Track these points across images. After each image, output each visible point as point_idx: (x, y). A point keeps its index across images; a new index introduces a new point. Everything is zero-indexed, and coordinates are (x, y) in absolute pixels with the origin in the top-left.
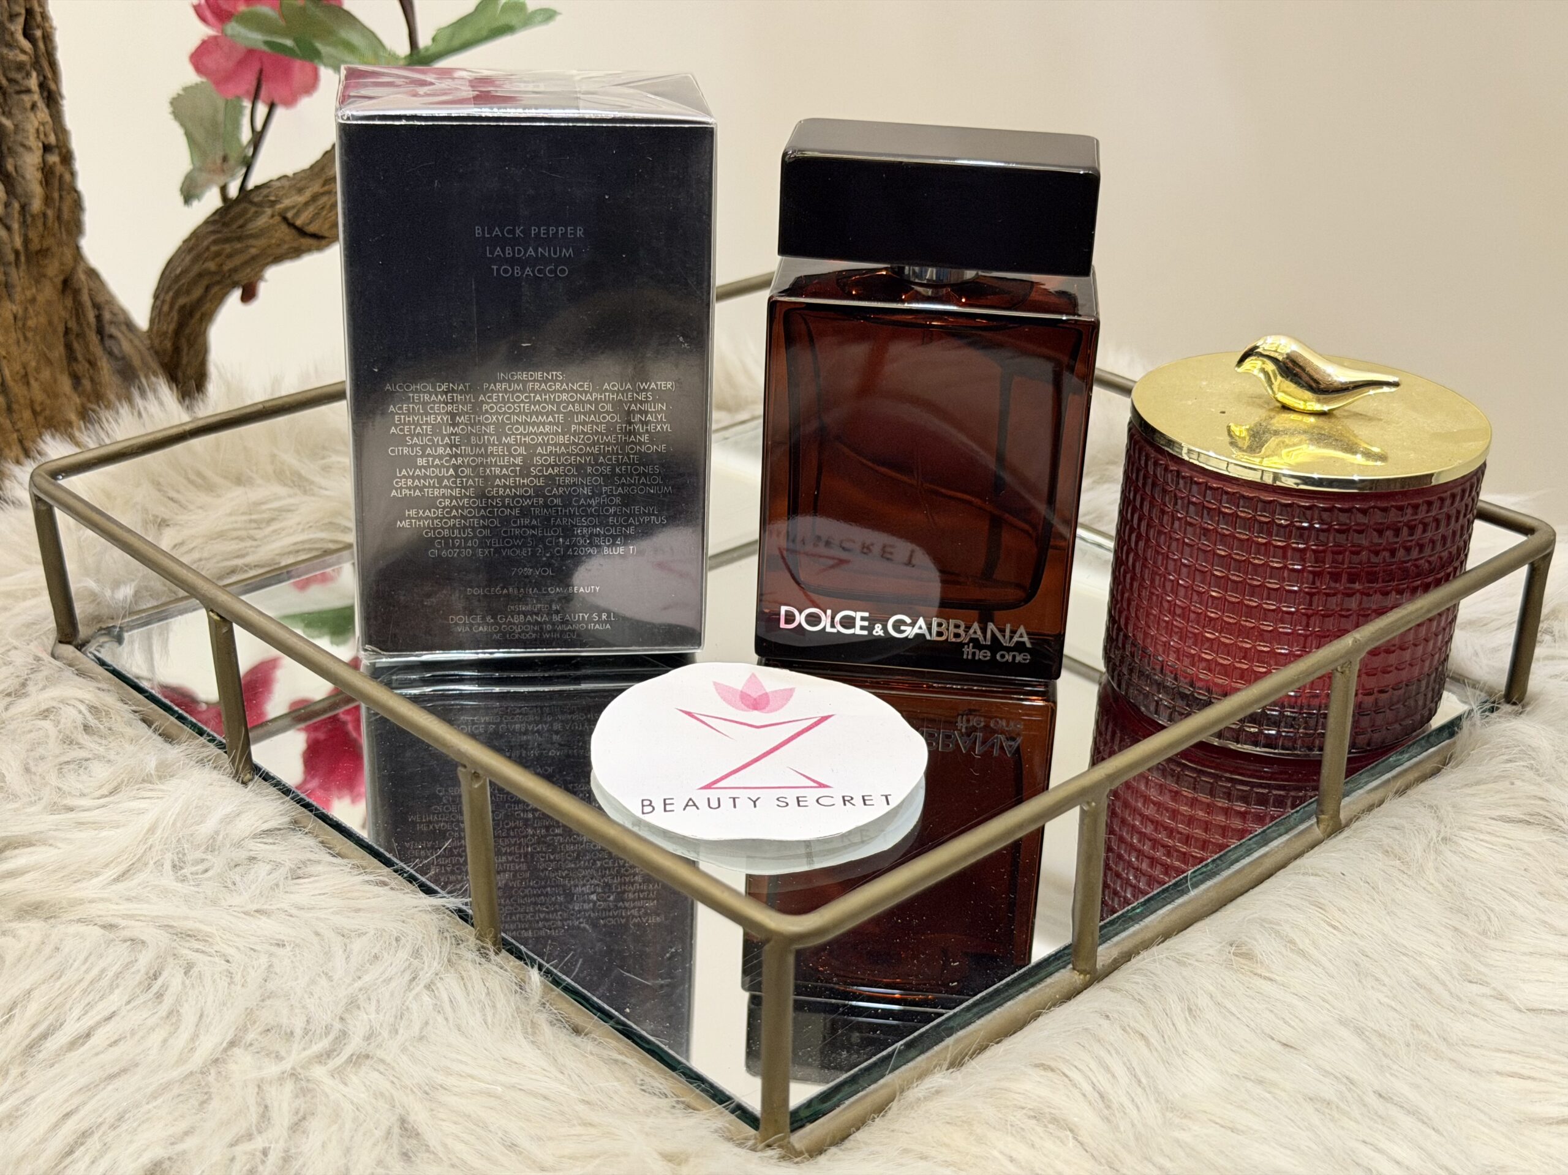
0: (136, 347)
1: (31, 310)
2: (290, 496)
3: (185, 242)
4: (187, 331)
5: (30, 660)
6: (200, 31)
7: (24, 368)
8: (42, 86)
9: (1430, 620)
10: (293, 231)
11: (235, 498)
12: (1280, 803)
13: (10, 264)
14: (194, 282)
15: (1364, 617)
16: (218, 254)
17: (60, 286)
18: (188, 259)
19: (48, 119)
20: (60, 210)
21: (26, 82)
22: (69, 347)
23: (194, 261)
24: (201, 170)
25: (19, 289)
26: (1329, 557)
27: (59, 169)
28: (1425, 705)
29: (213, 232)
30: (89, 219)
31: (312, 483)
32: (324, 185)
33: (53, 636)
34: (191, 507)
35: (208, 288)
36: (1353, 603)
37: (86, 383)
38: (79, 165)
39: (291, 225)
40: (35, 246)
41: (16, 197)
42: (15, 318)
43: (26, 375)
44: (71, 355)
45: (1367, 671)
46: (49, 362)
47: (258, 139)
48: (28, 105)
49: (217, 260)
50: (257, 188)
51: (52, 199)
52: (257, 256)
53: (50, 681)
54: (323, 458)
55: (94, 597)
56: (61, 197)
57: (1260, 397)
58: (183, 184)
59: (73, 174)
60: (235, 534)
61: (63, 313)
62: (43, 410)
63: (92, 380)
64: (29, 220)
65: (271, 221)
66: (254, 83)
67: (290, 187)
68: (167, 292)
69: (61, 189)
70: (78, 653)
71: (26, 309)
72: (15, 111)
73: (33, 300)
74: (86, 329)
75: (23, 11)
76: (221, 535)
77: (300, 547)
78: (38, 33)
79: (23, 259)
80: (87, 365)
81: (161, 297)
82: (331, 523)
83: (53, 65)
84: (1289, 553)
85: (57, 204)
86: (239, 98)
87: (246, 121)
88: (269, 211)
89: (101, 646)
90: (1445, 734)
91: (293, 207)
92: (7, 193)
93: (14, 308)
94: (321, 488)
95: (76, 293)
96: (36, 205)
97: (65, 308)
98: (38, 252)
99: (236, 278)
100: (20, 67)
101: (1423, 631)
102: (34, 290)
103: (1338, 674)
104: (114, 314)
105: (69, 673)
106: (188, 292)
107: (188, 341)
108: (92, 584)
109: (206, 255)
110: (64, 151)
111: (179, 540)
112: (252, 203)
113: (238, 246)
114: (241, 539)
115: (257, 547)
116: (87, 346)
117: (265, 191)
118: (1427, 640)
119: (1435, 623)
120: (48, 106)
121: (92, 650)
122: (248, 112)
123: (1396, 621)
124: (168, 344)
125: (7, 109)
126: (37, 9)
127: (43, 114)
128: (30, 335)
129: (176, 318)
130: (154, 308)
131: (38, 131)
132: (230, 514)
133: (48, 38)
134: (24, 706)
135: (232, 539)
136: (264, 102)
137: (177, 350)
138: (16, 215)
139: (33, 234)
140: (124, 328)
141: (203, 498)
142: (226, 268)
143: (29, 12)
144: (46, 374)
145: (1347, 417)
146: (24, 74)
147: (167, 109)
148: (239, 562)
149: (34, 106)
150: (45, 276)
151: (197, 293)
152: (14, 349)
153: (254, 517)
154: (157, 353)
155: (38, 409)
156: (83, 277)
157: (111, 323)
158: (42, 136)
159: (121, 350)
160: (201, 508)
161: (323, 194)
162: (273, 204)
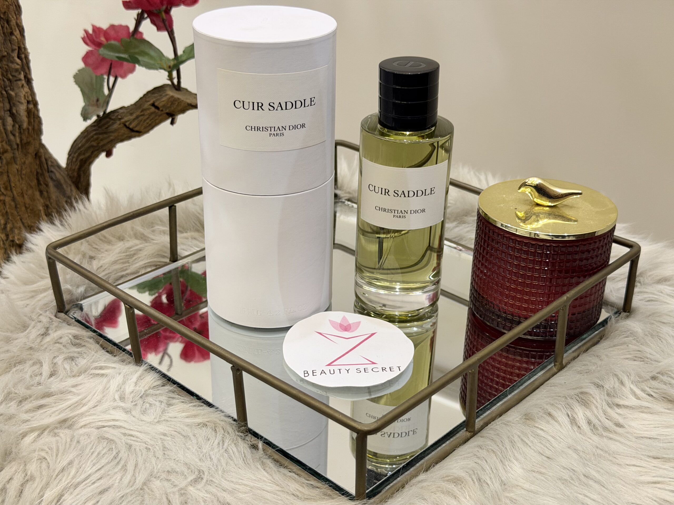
0: (62, 175)
1: (24, 168)
2: (140, 244)
3: (82, 133)
4: (83, 169)
5: (48, 320)
6: (85, 49)
7: (22, 190)
8: (25, 77)
9: (596, 285)
10: (129, 130)
11: (119, 246)
12: (541, 357)
13: (15, 149)
14: (87, 150)
15: (571, 286)
16: (97, 139)
17: (34, 157)
18: (84, 140)
19: (28, 90)
20: (34, 126)
21: (19, 76)
22: (38, 180)
23: (87, 141)
24: (88, 105)
25: (19, 159)
26: (557, 264)
27: (33, 110)
28: (595, 318)
29: (95, 130)
30: (45, 128)
31: (148, 237)
32: (142, 112)
33: (55, 310)
34: (102, 250)
35: (92, 152)
36: (566, 281)
37: (45, 193)
38: (40, 107)
39: (128, 128)
40: (25, 141)
41: (17, 123)
42: (18, 170)
43: (22, 193)
44: (39, 183)
45: (573, 306)
46: (31, 187)
47: (111, 90)
48: (21, 85)
49: (97, 141)
50: (113, 112)
51: (31, 122)
52: (114, 139)
53: (58, 328)
54: (152, 227)
55: (70, 292)
56: (34, 121)
57: (527, 200)
58: (82, 111)
59: (38, 110)
60: (121, 261)
61: (36, 167)
62: (29, 207)
63: (47, 192)
64: (22, 131)
65: (119, 126)
66: (109, 69)
67: (127, 113)
68: (75, 153)
69: (34, 117)
70: (66, 316)
71: (22, 166)
72: (15, 89)
73: (24, 163)
74: (44, 171)
75: (17, 48)
76: (115, 262)
77: (147, 265)
78: (23, 56)
79: (20, 146)
80: (45, 186)
81: (72, 155)
82: (158, 255)
83: (29, 68)
84: (543, 263)
85: (33, 123)
86: (102, 75)
87: (105, 84)
88: (118, 122)
89: (75, 313)
90: (601, 326)
91: (128, 121)
92: (13, 121)
93: (17, 167)
94: (153, 240)
95: (40, 157)
96: (25, 125)
97: (36, 164)
98: (25, 144)
99: (104, 148)
100: (17, 70)
101: (594, 290)
102: (25, 159)
103: (561, 311)
104: (52, 162)
105: (64, 324)
106: (84, 154)
107: (84, 173)
108: (69, 287)
109: (92, 139)
110: (34, 102)
111: (99, 266)
112: (110, 118)
113: (105, 136)
114: (123, 263)
115: (129, 266)
116: (45, 178)
117: (116, 114)
118: (595, 293)
120: (28, 85)
121: (72, 314)
122: (106, 80)
123: (584, 286)
124: (75, 174)
125: (12, 87)
126: (22, 46)
127: (26, 89)
128: (23, 176)
129: (79, 164)
130: (68, 159)
131: (25, 96)
132: (119, 253)
133: (27, 57)
134: (48, 339)
135: (120, 263)
136: (113, 76)
137: (79, 176)
138: (17, 130)
139: (24, 137)
140: (56, 167)
141: (106, 247)
142: (101, 144)
143: (19, 48)
144: (30, 192)
145: (562, 207)
146: (18, 73)
147: (72, 80)
148: (124, 273)
149: (23, 86)
150: (28, 153)
151: (87, 155)
152: (18, 183)
153: (128, 254)
154: (70, 177)
155: (27, 206)
156: (42, 150)
157: (52, 166)
158: (27, 98)
159: (56, 177)
160: (106, 251)
161: (142, 115)
162: (120, 119)
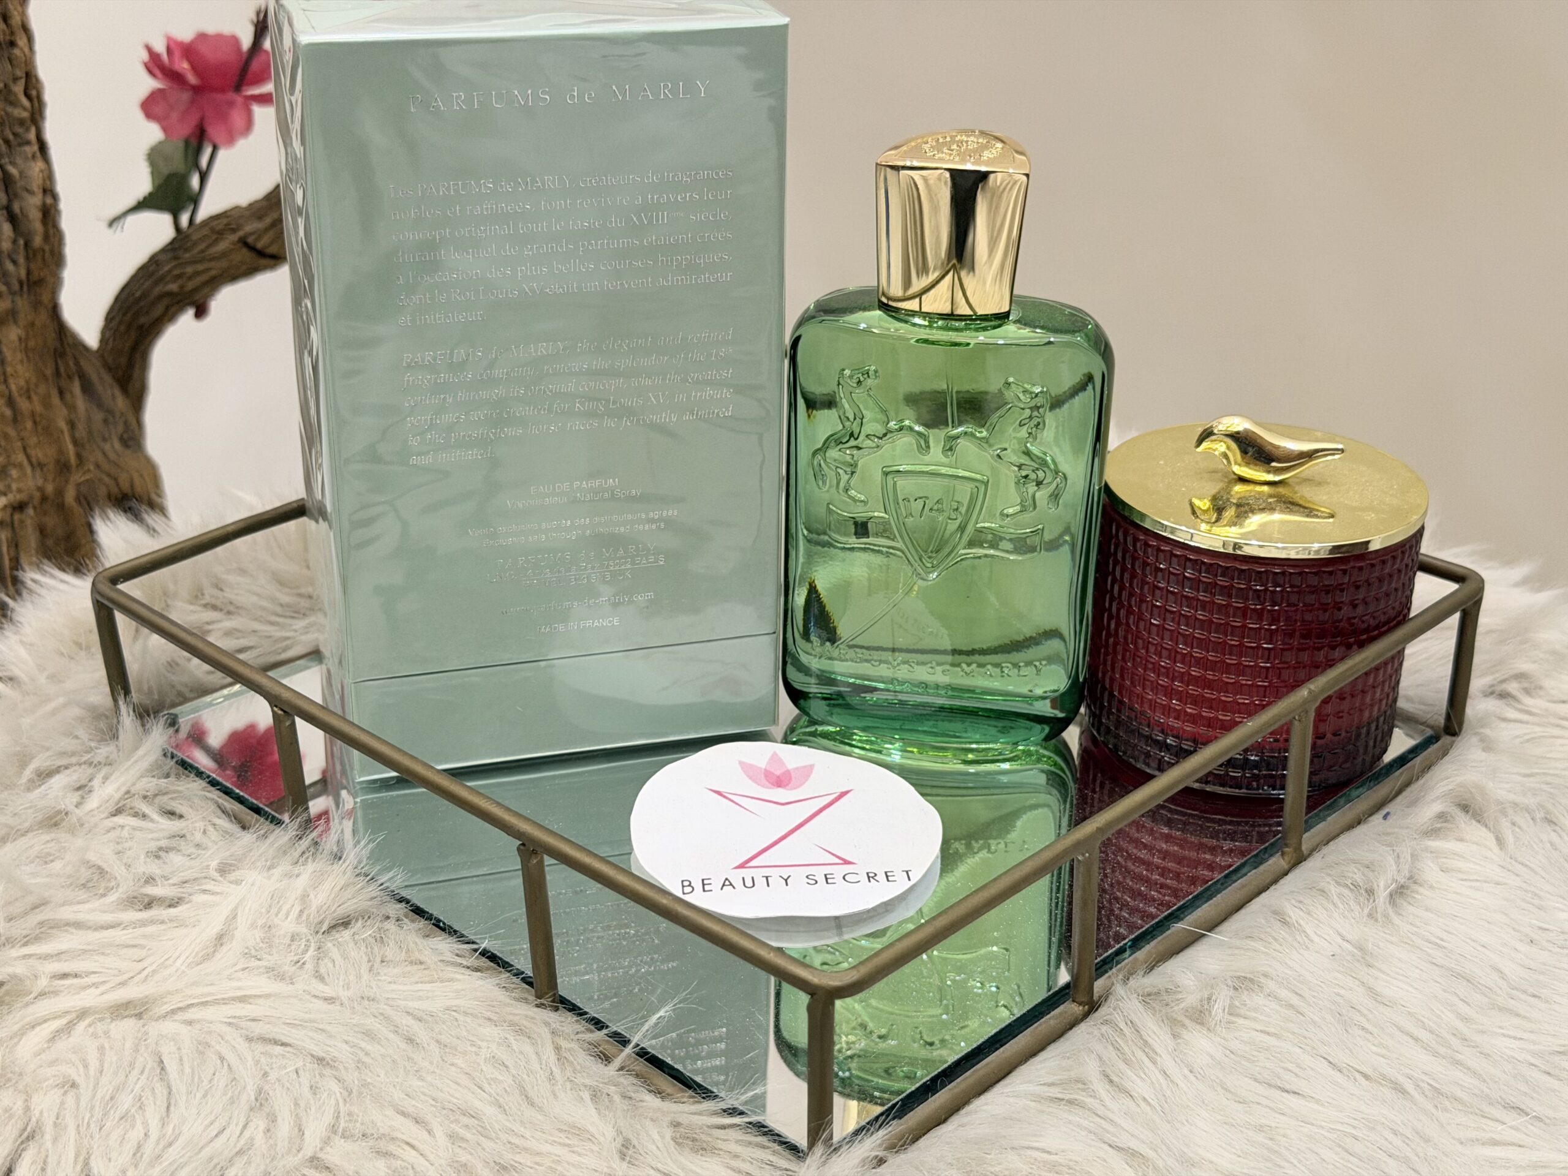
9: (1377, 669)
15: (1316, 669)
36: (1305, 657)
45: (1320, 717)
57: (1218, 472)
84: (1248, 613)
101: (1370, 681)
103: (1296, 723)
110: (53, 194)
118: (1375, 687)
119: (1381, 672)
123: (1347, 670)
127: (41, 162)
145: (1299, 483)
